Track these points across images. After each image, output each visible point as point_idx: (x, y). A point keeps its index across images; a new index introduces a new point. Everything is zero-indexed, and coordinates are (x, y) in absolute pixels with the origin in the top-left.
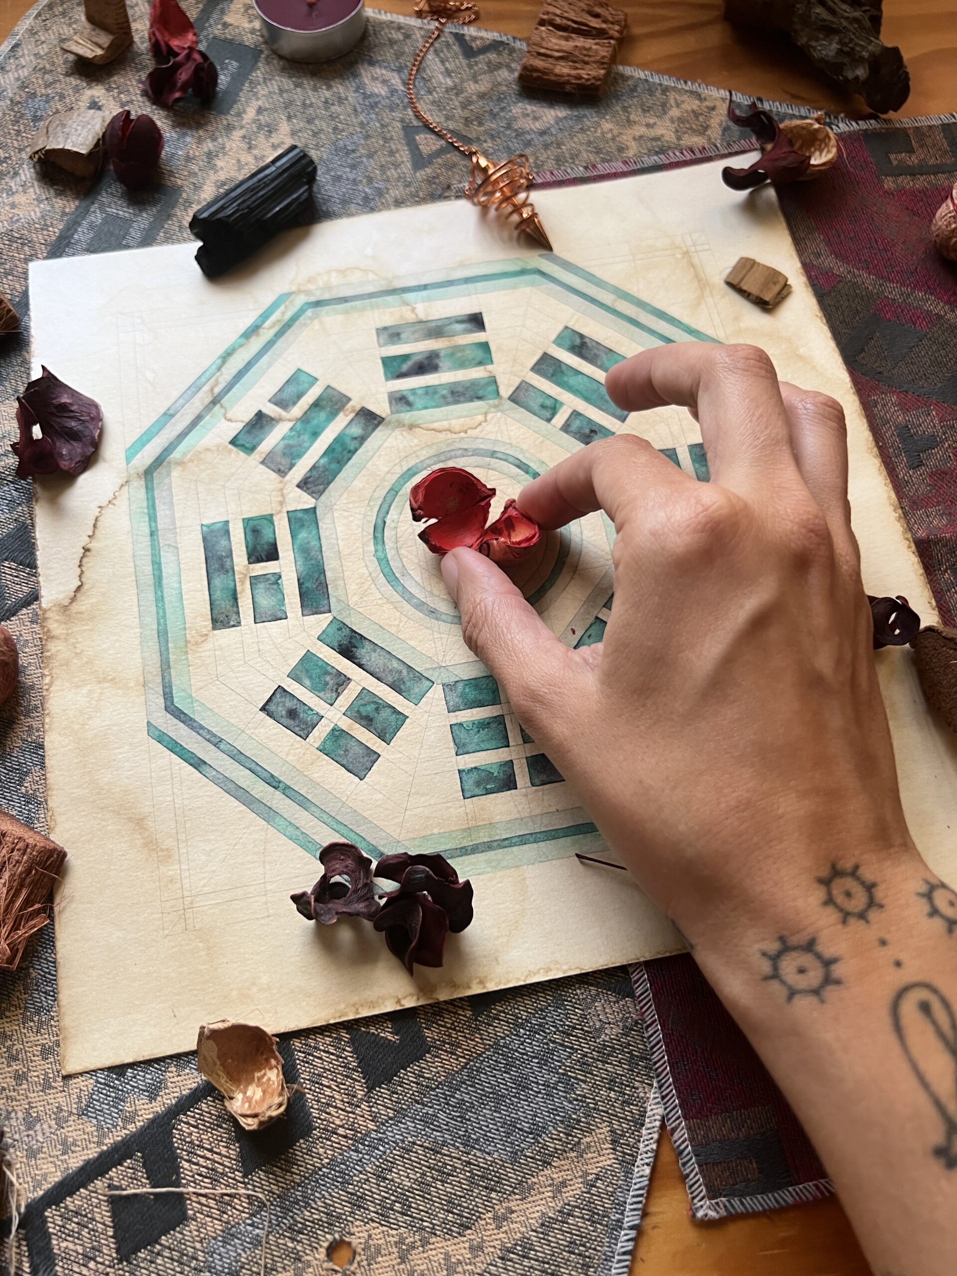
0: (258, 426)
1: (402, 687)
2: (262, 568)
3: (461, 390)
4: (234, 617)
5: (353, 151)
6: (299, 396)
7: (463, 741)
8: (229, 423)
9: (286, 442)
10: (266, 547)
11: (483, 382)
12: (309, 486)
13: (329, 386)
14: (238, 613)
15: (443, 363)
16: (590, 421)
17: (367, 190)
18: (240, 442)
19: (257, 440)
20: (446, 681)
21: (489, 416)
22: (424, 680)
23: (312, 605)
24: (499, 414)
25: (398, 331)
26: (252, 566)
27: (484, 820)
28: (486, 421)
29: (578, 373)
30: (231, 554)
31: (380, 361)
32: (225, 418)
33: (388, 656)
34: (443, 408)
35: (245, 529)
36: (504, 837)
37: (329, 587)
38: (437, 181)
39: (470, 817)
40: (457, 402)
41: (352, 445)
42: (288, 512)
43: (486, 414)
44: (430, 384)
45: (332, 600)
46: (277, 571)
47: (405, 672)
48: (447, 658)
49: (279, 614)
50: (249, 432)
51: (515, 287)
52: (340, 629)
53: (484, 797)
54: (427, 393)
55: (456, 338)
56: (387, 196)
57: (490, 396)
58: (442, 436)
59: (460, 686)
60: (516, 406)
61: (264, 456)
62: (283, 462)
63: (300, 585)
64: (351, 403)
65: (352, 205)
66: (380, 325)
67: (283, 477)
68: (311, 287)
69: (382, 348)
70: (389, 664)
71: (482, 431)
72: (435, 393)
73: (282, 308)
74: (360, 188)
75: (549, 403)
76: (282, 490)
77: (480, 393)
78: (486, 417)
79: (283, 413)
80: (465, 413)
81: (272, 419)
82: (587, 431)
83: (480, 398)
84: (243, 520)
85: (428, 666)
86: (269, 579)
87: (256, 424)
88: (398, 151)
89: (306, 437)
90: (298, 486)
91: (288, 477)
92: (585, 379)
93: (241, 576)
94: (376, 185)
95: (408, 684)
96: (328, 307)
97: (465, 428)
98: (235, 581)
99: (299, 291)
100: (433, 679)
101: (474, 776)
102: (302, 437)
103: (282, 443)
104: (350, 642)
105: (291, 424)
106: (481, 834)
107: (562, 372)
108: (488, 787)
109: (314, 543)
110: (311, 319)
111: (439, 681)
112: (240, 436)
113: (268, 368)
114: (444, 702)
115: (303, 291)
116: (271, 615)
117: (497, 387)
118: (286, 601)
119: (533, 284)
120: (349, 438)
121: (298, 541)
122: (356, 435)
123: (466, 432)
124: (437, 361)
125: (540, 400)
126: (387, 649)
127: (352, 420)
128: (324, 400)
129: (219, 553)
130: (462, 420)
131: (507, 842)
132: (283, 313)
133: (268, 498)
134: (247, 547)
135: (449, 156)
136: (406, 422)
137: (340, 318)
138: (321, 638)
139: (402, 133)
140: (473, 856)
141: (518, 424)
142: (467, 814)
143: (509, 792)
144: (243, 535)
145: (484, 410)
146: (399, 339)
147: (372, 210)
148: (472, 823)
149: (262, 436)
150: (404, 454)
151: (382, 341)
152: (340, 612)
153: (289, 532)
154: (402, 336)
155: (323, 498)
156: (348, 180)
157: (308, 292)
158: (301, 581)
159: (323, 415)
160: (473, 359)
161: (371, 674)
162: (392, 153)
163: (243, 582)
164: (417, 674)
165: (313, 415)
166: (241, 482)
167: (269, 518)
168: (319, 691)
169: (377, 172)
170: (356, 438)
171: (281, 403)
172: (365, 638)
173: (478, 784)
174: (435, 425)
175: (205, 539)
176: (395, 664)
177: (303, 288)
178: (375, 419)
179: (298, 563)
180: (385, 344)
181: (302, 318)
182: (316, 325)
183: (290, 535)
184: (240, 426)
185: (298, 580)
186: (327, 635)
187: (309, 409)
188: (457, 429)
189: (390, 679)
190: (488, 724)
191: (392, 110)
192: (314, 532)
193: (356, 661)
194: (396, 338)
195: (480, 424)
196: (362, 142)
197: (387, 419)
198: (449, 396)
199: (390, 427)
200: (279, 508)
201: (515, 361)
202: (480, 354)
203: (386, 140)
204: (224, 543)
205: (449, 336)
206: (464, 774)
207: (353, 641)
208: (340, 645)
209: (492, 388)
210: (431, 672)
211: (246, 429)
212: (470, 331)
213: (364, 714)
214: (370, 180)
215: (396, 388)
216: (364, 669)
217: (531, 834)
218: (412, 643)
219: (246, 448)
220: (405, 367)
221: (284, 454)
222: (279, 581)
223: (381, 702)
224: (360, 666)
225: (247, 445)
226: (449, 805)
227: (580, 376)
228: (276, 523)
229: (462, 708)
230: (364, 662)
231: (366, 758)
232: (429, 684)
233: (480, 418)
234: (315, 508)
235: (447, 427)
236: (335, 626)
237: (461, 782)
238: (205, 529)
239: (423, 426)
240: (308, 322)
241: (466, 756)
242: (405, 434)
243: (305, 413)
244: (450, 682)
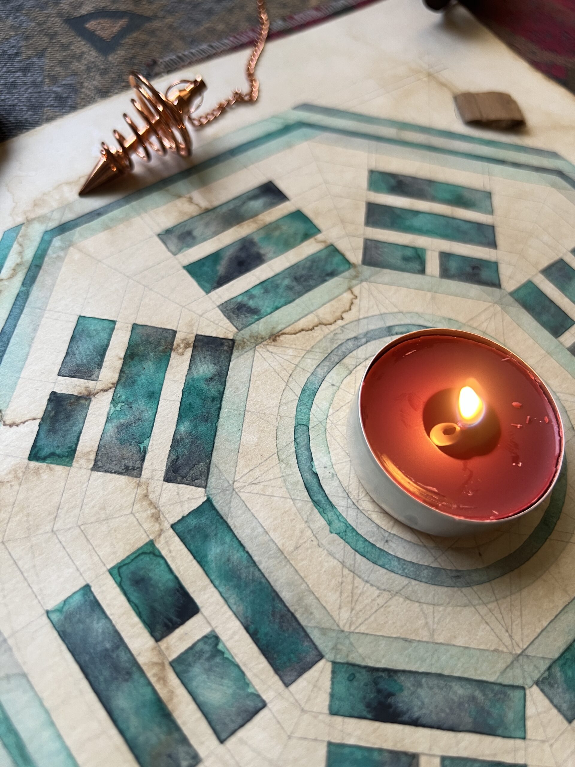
0: (62, 416)
1: (491, 722)
2: (181, 638)
3: (304, 272)
4: (181, 751)
5: (17, 54)
6: (102, 352)
8: (14, 428)
9: (115, 422)
10: (169, 600)
11: (323, 255)
12: (183, 472)
13: (135, 326)
14: (184, 741)
15: (265, 249)
16: (464, 259)
17: (55, 89)
18: (46, 451)
19: (70, 438)
20: (536, 675)
21: (356, 290)
22: (509, 692)
23: (289, 660)
24: (364, 284)
25: (187, 229)
26: (163, 644)
28: (356, 297)
29: (416, 213)
30: (121, 639)
31: (185, 272)
32: (5, 425)
33: (442, 683)
34: (297, 301)
35: (120, 585)
37: (298, 616)
38: (136, 61)
40: (309, 289)
41: (212, 389)
42: (173, 526)
43: (350, 289)
44: (264, 278)
45: (315, 636)
46: (206, 630)
47: (478, 694)
48: (517, 638)
49: (250, 704)
50: (52, 430)
51: (289, 146)
52: (352, 678)
54: (266, 291)
55: (261, 217)
56: (84, 90)
57: (341, 268)
58: (318, 333)
59: (557, 672)
60: (377, 269)
61: (92, 457)
62: (126, 453)
63: (254, 635)
64: (179, 337)
65: (46, 109)
66: (159, 230)
67: (139, 475)
68: (40, 212)
69: (180, 256)
70: (451, 695)
71: (359, 311)
72: (277, 286)
73: (16, 247)
74: (46, 88)
75: (409, 253)
76: (146, 496)
77: (329, 269)
78: (352, 293)
79: (91, 384)
80: (327, 298)
81: (78, 398)
82: (469, 270)
83: (332, 274)
84: (111, 571)
85: (501, 665)
86: (201, 652)
87: (57, 413)
88: (70, 43)
89: (141, 405)
90: (167, 479)
91: (145, 473)
92: (428, 217)
93: (155, 670)
94: (64, 82)
95: (495, 712)
96: (78, 229)
97: (338, 314)
98: (149, 684)
99: (29, 221)
100: (520, 683)
102: (135, 406)
103: (110, 426)
104: (379, 691)
105: (110, 394)
107: (399, 217)
109: (237, 556)
110: (65, 249)
111: (529, 682)
112: (40, 443)
113: (35, 330)
114: (554, 710)
115: (34, 219)
116: (238, 714)
117: (343, 255)
118: (249, 675)
119: (306, 138)
120: (202, 382)
121: (213, 565)
122: (209, 376)
123: (342, 318)
124: (255, 249)
125: (399, 254)
126: (433, 670)
127: (192, 356)
128: (138, 345)
129: (99, 648)
130: (328, 305)
132: (21, 253)
133: (132, 518)
134: (139, 615)
135: (135, 35)
136: (263, 333)
137: (103, 236)
138: (335, 708)
139: (66, 27)
141: (394, 288)
144: (123, 598)
145: (346, 286)
146: (194, 238)
147: (74, 108)
149: (76, 429)
150: (285, 375)
151: (173, 248)
152: (335, 648)
153: (191, 557)
154: (195, 233)
155: (212, 480)
156: (25, 84)
157: (41, 219)
158: (252, 628)
159: (149, 366)
160: (296, 234)
161: (439, 728)
162: (65, 47)
163: (163, 679)
164: (496, 688)
165: (134, 370)
166: (77, 511)
167: (149, 549)
169: (58, 69)
170: (211, 379)
171: (79, 371)
172: (396, 672)
174: (301, 324)
175: (63, 635)
176: (460, 690)
177: (33, 216)
178: (222, 344)
179: (232, 601)
180: (180, 250)
181: (50, 251)
182: (74, 254)
183: (194, 562)
184: (34, 426)
185: (247, 629)
186: (340, 699)
187: (124, 364)
188: (331, 319)
189: (468, 720)
191: (42, 8)
192: (228, 539)
193: (405, 718)
194: (188, 239)
195: (352, 303)
196: (23, 43)
197: (238, 338)
198: (295, 284)
199: (247, 348)
200: (157, 527)
201: (343, 221)
202: (299, 226)
203: (52, 36)
204: (98, 626)
205: (252, 217)
207: (382, 685)
208: (368, 705)
209: (337, 259)
210: (510, 673)
211: (45, 428)
212: (272, 205)
214: (54, 79)
215: (226, 298)
216: (424, 726)
218: (460, 641)
219: (59, 456)
220: (221, 269)
221: (122, 442)
222: (220, 647)
224: (415, 723)
225: (58, 452)
227: (421, 215)
228: (164, 553)
230: (416, 713)
232: (518, 694)
233: (347, 296)
234: (209, 501)
235: (316, 321)
236: (342, 676)
238: (55, 617)
239: (287, 330)
240: (62, 254)
242: (271, 348)
243: (122, 371)
244: (542, 675)
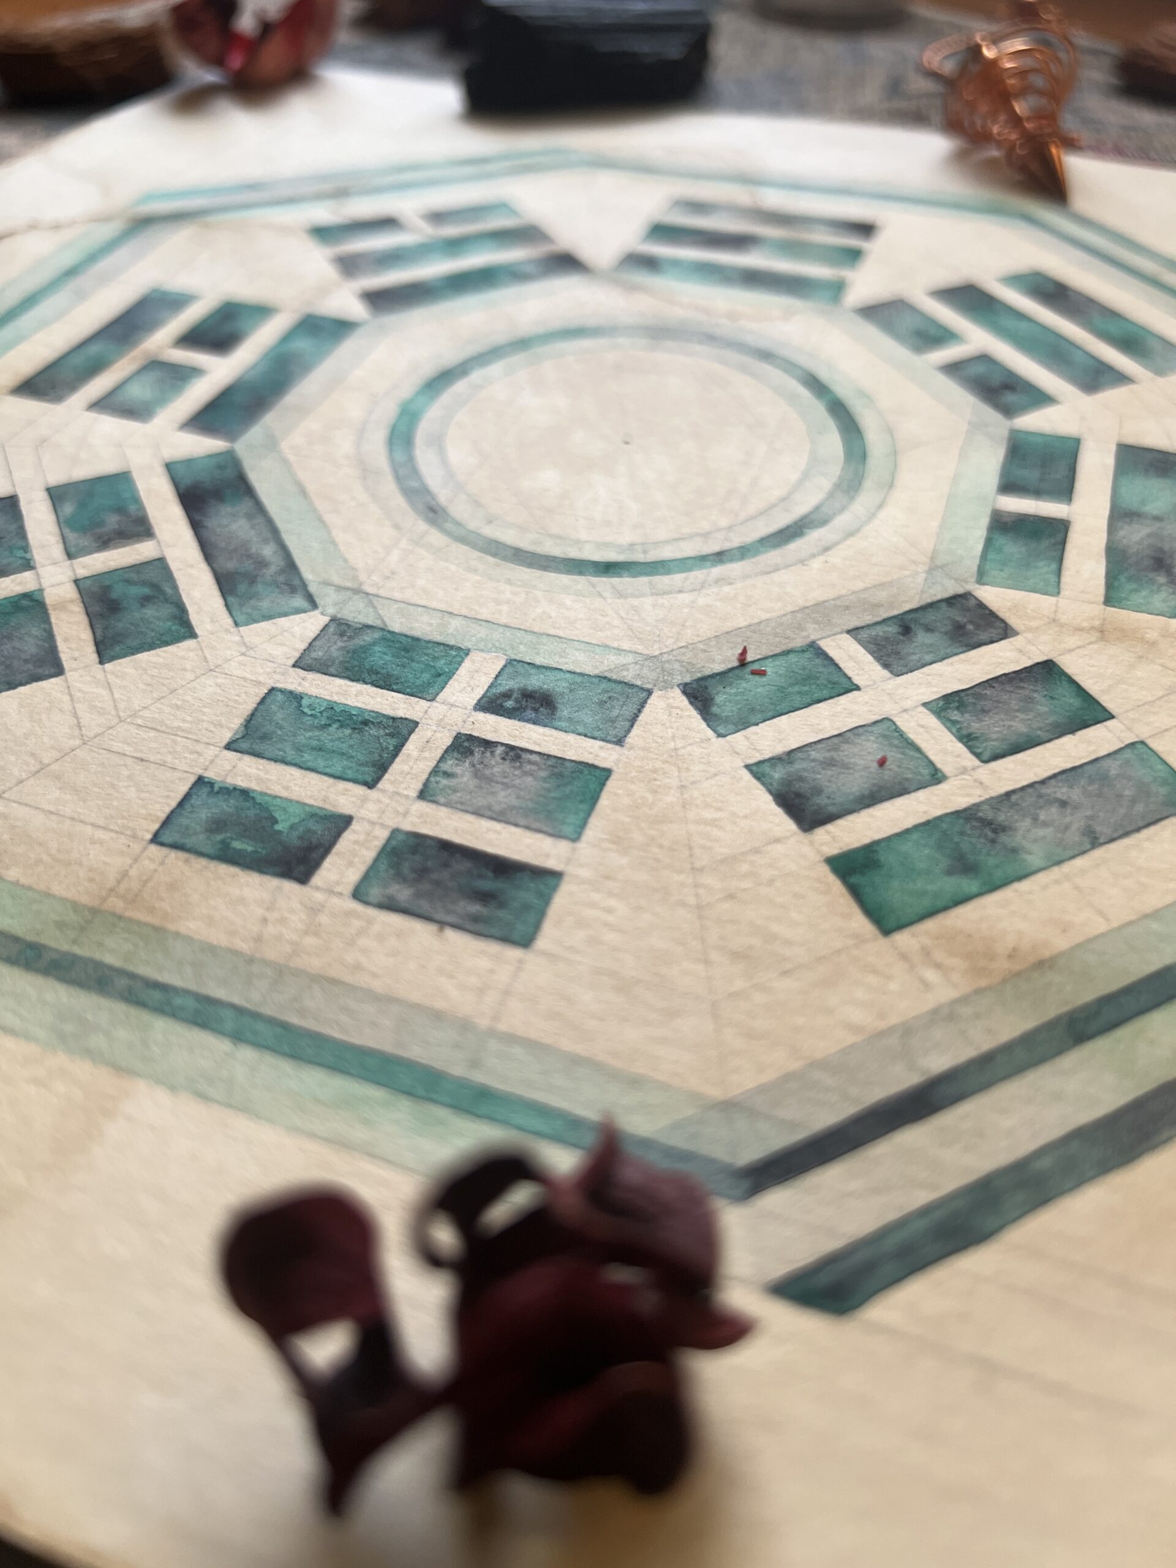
0: (372, 228)
1: (242, 589)
4: (63, 390)
7: (269, 728)
8: (329, 215)
13: (530, 225)
16: (1009, 374)
18: (326, 232)
20: (344, 615)
22: (298, 595)
23: (214, 421)
26: (173, 349)
27: (152, 910)
32: (329, 209)
33: (268, 534)
36: (165, 978)
37: (270, 413)
39: (122, 889)
42: (306, 314)
45: (256, 429)
47: (273, 569)
49: (140, 412)
52: (221, 468)
53: (203, 862)
55: (806, 235)
61: (345, 252)
64: (550, 244)
67: (349, 279)
76: (327, 290)
79: (426, 227)
84: (226, 301)
85: (335, 579)
86: (176, 370)
87: (370, 224)
90: (362, 294)
91: (356, 279)
93: (140, 353)
95: (259, 588)
100: (319, 601)
101: (226, 807)
104: (217, 489)
106: (110, 942)
108: (237, 845)
109: (309, 358)
111: (331, 611)
112: (332, 228)
114: (304, 646)
118: (174, 406)
120: (505, 272)
122: (521, 271)
126: (280, 524)
127: (535, 258)
131: (157, 995)
133: (293, 293)
136: (628, 282)
138: (174, 466)
140: (39, 981)
142: (125, 874)
143: (274, 882)
148: (116, 904)
152: (249, 445)
153: (281, 333)
155: (387, 317)
161: (202, 545)
163: (131, 361)
164: (296, 582)
167: (269, 309)
168: (74, 529)
170: (518, 274)
172: (254, 496)
173: (217, 825)
176: (267, 549)
183: (277, 338)
184: (343, 221)
185: (227, 390)
186: (188, 467)
189: (230, 565)
190: (366, 723)
193: (198, 518)
206: (205, 790)
207: (227, 490)
208: (195, 487)
210: (328, 588)
213: (114, 595)
216: (197, 533)
217: (239, 1010)
218: (340, 536)
219: (327, 239)
222: (190, 378)
223: (169, 591)
224: (196, 526)
226: (100, 834)
228: (273, 317)
229: (332, 670)
230: (211, 524)
231: (30, 666)
232: (305, 604)
234: (358, 323)
236: (219, 461)
237: (181, 804)
238: (155, 295)
239: (656, 294)
241: (247, 759)
244: (353, 622)
